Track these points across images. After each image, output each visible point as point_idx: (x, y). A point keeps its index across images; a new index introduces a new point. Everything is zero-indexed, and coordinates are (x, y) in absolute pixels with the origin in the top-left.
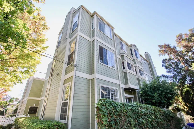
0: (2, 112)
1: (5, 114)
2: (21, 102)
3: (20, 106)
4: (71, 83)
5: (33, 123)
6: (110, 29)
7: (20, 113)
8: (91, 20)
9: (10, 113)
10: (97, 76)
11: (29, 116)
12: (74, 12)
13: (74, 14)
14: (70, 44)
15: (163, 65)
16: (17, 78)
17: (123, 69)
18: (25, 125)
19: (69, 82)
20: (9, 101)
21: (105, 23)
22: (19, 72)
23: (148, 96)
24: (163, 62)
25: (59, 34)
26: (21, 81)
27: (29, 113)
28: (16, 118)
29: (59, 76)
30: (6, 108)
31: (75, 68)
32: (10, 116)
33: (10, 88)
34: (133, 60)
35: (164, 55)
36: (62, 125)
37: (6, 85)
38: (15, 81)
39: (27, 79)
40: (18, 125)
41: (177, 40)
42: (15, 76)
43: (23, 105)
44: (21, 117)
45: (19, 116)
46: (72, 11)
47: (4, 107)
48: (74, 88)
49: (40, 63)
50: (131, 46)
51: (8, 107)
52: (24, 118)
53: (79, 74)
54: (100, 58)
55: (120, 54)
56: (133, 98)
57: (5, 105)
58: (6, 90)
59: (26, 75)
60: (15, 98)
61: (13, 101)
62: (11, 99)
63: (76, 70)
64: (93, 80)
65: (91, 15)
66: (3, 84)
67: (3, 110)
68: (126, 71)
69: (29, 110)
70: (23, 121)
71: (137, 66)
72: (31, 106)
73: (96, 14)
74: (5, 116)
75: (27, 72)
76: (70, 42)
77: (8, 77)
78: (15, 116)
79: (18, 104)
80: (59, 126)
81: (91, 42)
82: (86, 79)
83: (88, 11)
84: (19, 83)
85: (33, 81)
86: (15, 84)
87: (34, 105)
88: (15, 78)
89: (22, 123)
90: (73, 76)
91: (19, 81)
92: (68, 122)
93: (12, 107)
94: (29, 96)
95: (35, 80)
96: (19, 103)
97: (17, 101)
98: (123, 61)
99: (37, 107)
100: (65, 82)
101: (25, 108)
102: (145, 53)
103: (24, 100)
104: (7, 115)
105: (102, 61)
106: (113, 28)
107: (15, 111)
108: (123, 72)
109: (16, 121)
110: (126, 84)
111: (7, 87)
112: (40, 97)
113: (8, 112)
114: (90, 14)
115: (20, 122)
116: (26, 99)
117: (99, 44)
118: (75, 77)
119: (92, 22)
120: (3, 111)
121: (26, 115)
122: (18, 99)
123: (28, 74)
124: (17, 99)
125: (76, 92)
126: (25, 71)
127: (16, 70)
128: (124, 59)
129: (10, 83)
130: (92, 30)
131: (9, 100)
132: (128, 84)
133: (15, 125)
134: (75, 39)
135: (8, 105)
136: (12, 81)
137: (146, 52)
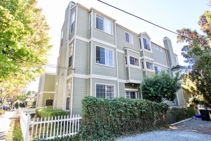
0: (22, 104)
1: (26, 106)
2: (38, 95)
3: (37, 98)
4: (71, 83)
5: (47, 111)
6: (111, 23)
7: (39, 105)
8: (89, 17)
9: (30, 106)
10: (92, 76)
11: (46, 107)
12: (72, 8)
13: (72, 10)
14: (70, 46)
15: (182, 53)
16: (31, 77)
17: (125, 64)
18: (43, 113)
19: (70, 82)
20: (27, 95)
21: (104, 18)
22: (31, 71)
23: (146, 90)
24: (183, 50)
25: (62, 31)
26: (35, 79)
27: (46, 105)
28: (36, 109)
29: (63, 76)
30: (25, 101)
31: (73, 71)
32: (31, 108)
33: (27, 85)
34: (139, 53)
35: (183, 42)
36: (65, 112)
37: (23, 83)
38: (30, 79)
39: (39, 76)
40: (38, 114)
41: (200, 22)
42: (29, 75)
43: (40, 98)
44: (40, 108)
45: (38, 108)
46: (70, 6)
47: (24, 99)
48: (73, 87)
49: (48, 61)
50: (140, 35)
51: (27, 100)
52: (42, 109)
53: (77, 75)
54: (96, 58)
55: (124, 48)
56: (137, 91)
57: (24, 98)
58: (24, 88)
59: (37, 74)
60: (32, 91)
61: (30, 93)
62: (29, 92)
63: (74, 73)
64: (89, 79)
65: (89, 11)
66: (21, 82)
67: (23, 102)
68: (127, 67)
69: (46, 103)
70: (42, 111)
71: (144, 59)
72: (47, 99)
73: (93, 10)
74: (26, 108)
75: (38, 71)
76: (70, 45)
77: (24, 76)
78: (35, 107)
79: (36, 97)
80: (63, 113)
81: (89, 42)
82: (83, 79)
83: (85, 8)
84: (33, 81)
85: (45, 76)
86: (30, 82)
87: (50, 98)
88: (29, 77)
89: (41, 112)
90: (72, 78)
91: (33, 79)
92: (70, 111)
93: (31, 100)
94: (44, 91)
95: (47, 75)
96: (36, 95)
97: (34, 94)
98: (126, 56)
99: (53, 100)
100: (68, 81)
101: (42, 101)
102: (164, 38)
103: (40, 93)
104: (28, 107)
105: (98, 62)
106: (114, 21)
107: (34, 103)
108: (126, 67)
109: (37, 111)
110: (127, 80)
111: (24, 85)
112: (54, 91)
113: (28, 104)
114: (87, 10)
115: (40, 112)
116: (42, 93)
117: (96, 45)
118: (74, 79)
119: (90, 19)
120: (24, 104)
121: (44, 107)
122: (35, 93)
123: (39, 73)
124: (33, 92)
125: (74, 90)
126: (36, 70)
127: (29, 69)
128: (127, 54)
129: (26, 81)
130: (89, 29)
131: (27, 93)
132: (129, 79)
133: (36, 114)
134: (73, 43)
135: (27, 98)
136: (27, 80)
137: (166, 37)
